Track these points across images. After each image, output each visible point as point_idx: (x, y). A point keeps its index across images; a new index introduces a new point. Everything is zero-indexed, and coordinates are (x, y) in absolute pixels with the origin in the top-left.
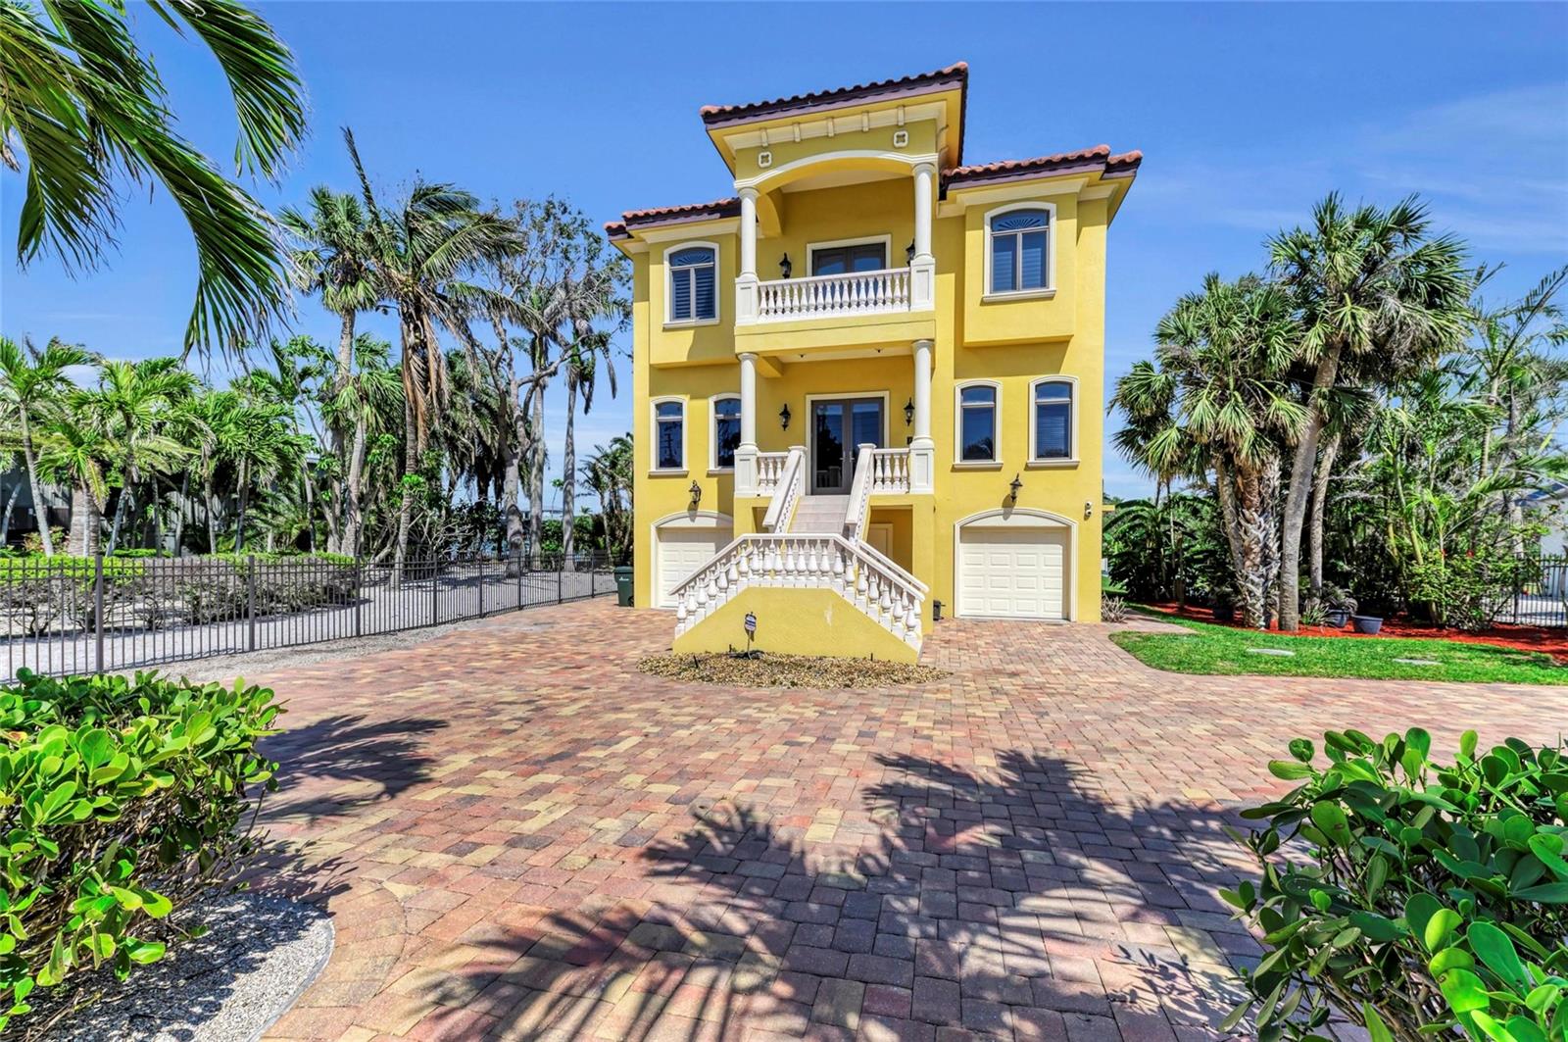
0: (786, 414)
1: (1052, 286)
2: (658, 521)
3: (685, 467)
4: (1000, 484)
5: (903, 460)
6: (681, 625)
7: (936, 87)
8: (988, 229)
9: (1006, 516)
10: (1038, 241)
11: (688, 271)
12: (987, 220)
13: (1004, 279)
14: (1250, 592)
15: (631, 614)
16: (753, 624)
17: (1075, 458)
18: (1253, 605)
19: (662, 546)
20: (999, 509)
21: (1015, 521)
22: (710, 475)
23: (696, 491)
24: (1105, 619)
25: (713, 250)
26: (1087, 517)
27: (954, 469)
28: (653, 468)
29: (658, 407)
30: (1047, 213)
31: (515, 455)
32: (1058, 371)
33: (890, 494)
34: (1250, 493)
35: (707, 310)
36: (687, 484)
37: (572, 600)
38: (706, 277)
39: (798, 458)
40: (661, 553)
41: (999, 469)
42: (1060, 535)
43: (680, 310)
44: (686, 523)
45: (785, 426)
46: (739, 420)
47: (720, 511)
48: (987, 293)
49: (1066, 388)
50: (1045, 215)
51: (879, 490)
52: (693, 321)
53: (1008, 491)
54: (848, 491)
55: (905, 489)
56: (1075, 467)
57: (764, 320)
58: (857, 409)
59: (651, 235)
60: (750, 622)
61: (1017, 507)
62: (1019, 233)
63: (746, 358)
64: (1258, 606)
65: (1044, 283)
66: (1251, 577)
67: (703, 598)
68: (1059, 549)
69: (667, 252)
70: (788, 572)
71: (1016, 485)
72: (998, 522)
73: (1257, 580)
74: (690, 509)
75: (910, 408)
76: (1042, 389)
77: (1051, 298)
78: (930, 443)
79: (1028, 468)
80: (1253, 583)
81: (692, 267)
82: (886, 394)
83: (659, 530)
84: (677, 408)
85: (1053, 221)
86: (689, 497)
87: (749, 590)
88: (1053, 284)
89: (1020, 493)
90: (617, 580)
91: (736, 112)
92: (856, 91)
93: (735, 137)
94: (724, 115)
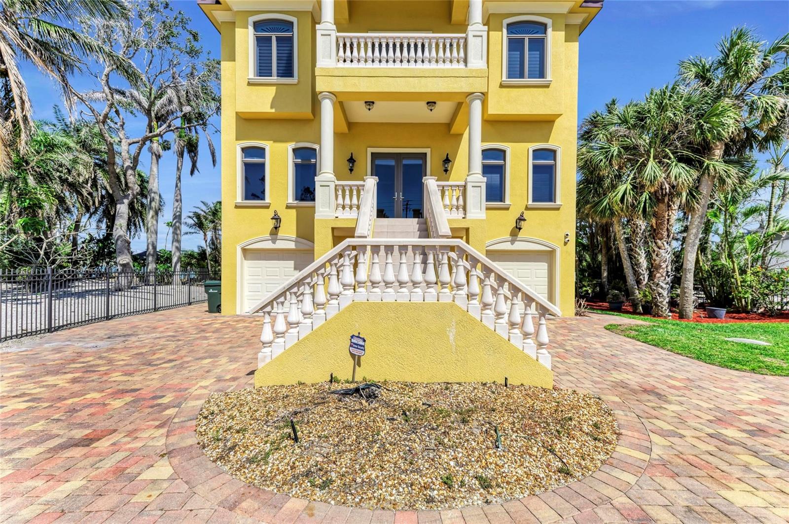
0: (352, 160)
1: (549, 77)
2: (243, 243)
3: (268, 200)
4: (509, 219)
5: (459, 192)
6: (267, 350)
8: (505, 31)
9: (512, 242)
10: (539, 46)
11: (269, 39)
12: (505, 25)
13: (516, 70)
14: (659, 294)
15: (216, 320)
16: (362, 348)
17: (558, 202)
18: (661, 302)
19: (247, 263)
20: (508, 237)
21: (519, 246)
22: (288, 207)
23: (277, 218)
24: (577, 314)
25: (292, 23)
26: (565, 243)
28: (239, 199)
29: (244, 150)
30: (544, 26)
31: (126, 197)
32: (547, 141)
33: (451, 219)
34: (662, 229)
35: (287, 70)
36: (270, 213)
37: (169, 308)
38: (286, 43)
39: (372, 186)
40: (246, 269)
41: (507, 209)
42: (548, 256)
43: (263, 69)
44: (269, 245)
45: (351, 170)
46: (315, 165)
47: (298, 236)
48: (504, 78)
49: (552, 154)
50: (543, 27)
52: (274, 79)
53: (515, 224)
55: (461, 215)
56: (558, 209)
57: (341, 67)
58: (405, 162)
60: (357, 345)
61: (521, 235)
62: (527, 38)
63: (325, 97)
64: (664, 303)
65: (542, 75)
66: (661, 284)
67: (295, 316)
68: (544, 266)
69: (251, 20)
70: (387, 284)
71: (521, 219)
72: (507, 246)
73: (664, 286)
74: (271, 234)
75: (447, 161)
76: (538, 154)
77: (547, 86)
78: (482, 178)
79: (527, 208)
80: (662, 288)
81: (273, 35)
82: (428, 151)
83: (245, 251)
84: (260, 152)
85: (549, 30)
86: (271, 224)
87: (354, 306)
88: (549, 76)
89: (523, 225)
90: (206, 292)
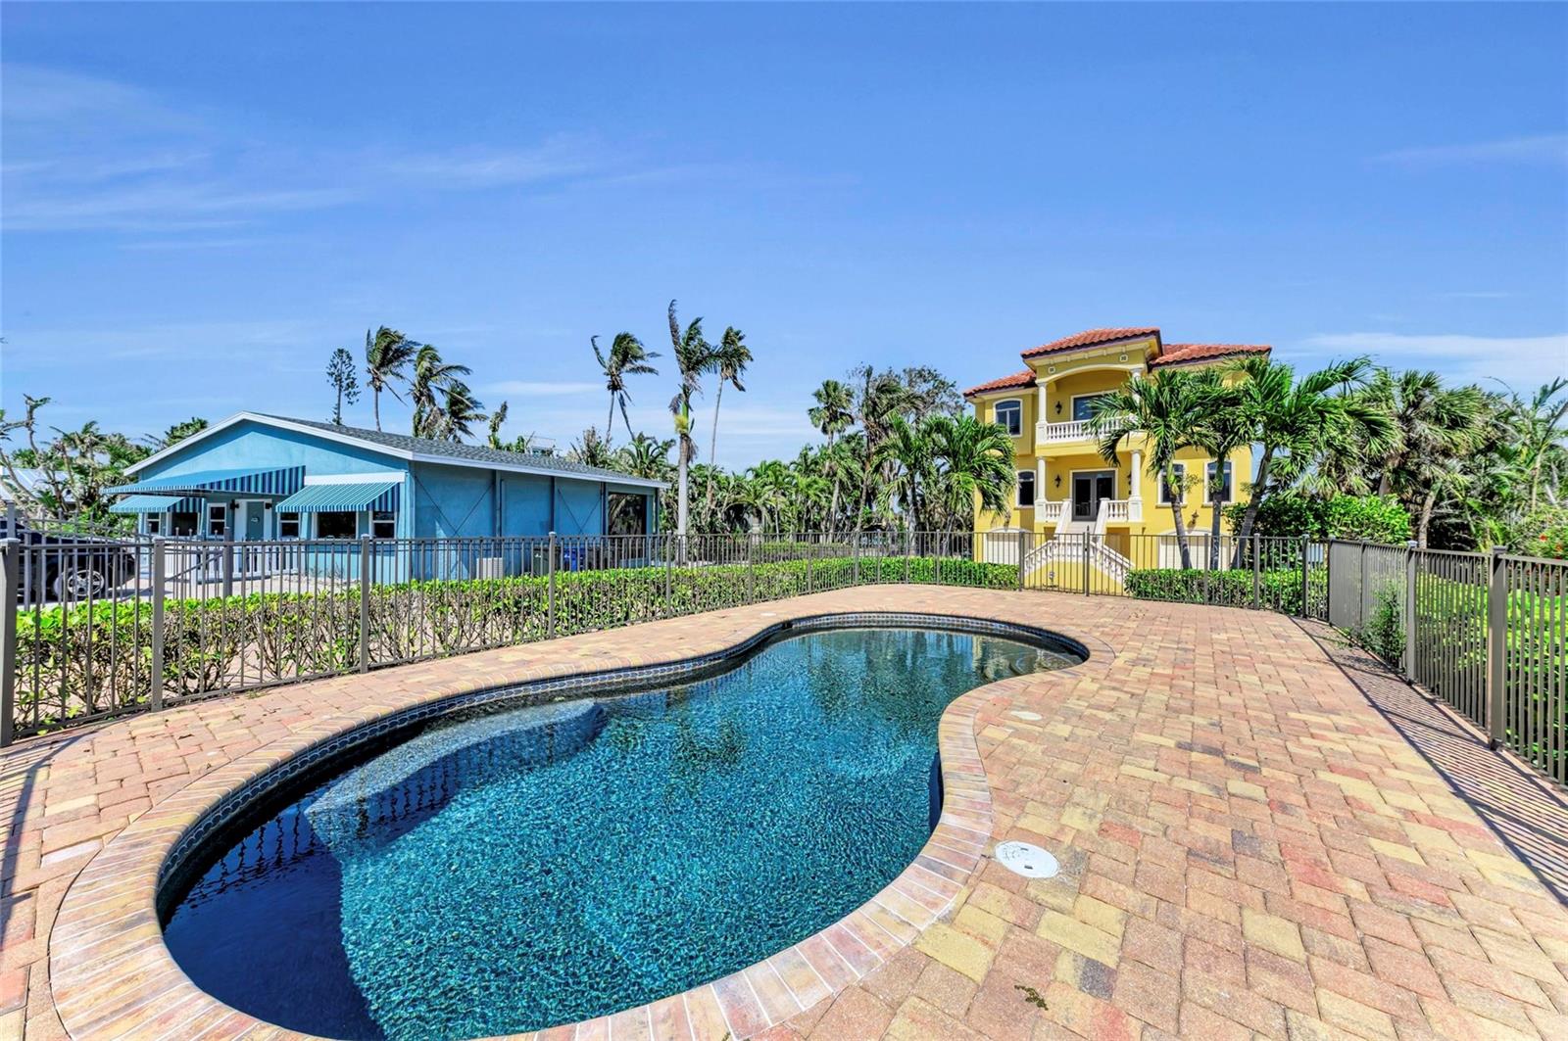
0: (1058, 479)
2: (987, 531)
5: (1124, 506)
7: (1142, 338)
9: (1189, 531)
11: (1006, 412)
17: (1233, 501)
19: (989, 543)
22: (1017, 509)
23: (1009, 516)
25: (1021, 402)
27: (1157, 507)
33: (1118, 522)
35: (1015, 430)
38: (1016, 414)
39: (1067, 505)
41: (1184, 507)
44: (1002, 531)
45: (1060, 488)
46: (1032, 483)
47: (1024, 526)
51: (1111, 519)
52: (1009, 435)
53: (1191, 519)
54: (1094, 519)
55: (1127, 519)
57: (1050, 441)
58: (1099, 477)
59: (986, 397)
61: (1196, 527)
63: (1041, 457)
67: (1030, 565)
69: (994, 404)
70: (1068, 556)
71: (1195, 516)
74: (1005, 525)
75: (1130, 476)
76: (1212, 466)
78: (1140, 498)
79: (1203, 507)
81: (1008, 410)
82: (1116, 469)
86: (1005, 520)
89: (1197, 520)
91: (1039, 354)
92: (1101, 342)
93: (1038, 362)
94: (1032, 355)
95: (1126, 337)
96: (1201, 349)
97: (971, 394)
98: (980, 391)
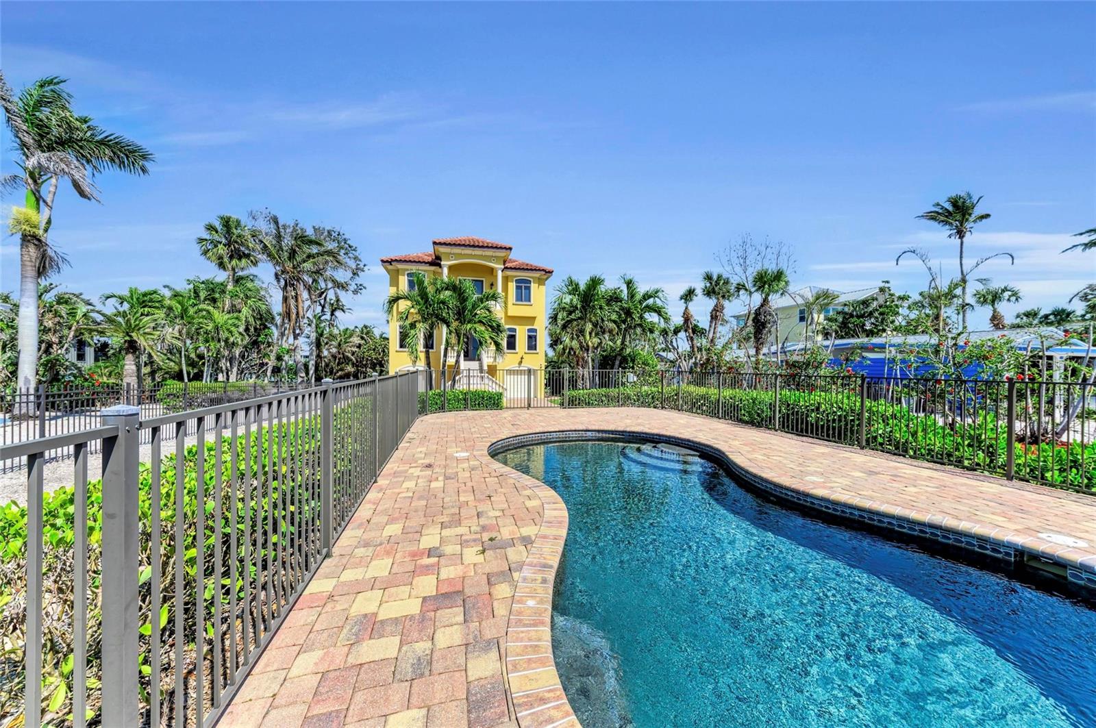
2: (400, 368)
4: (517, 357)
7: (504, 250)
8: (514, 283)
10: (528, 289)
12: (514, 280)
13: (519, 298)
17: (538, 350)
20: (517, 365)
21: (521, 368)
24: (545, 397)
26: (541, 365)
27: (505, 353)
28: (398, 348)
32: (533, 326)
41: (517, 353)
48: (514, 301)
49: (535, 330)
50: (530, 282)
51: (487, 360)
53: (520, 359)
56: (538, 353)
59: (400, 266)
61: (522, 364)
62: (523, 286)
65: (530, 301)
69: (406, 273)
71: (522, 358)
72: (517, 368)
74: (413, 364)
76: (529, 330)
77: (531, 305)
79: (525, 353)
85: (532, 284)
89: (523, 360)
91: (445, 244)
92: (482, 247)
93: (442, 249)
94: (440, 244)
95: (496, 248)
96: (523, 264)
97: (387, 261)
98: (396, 260)
